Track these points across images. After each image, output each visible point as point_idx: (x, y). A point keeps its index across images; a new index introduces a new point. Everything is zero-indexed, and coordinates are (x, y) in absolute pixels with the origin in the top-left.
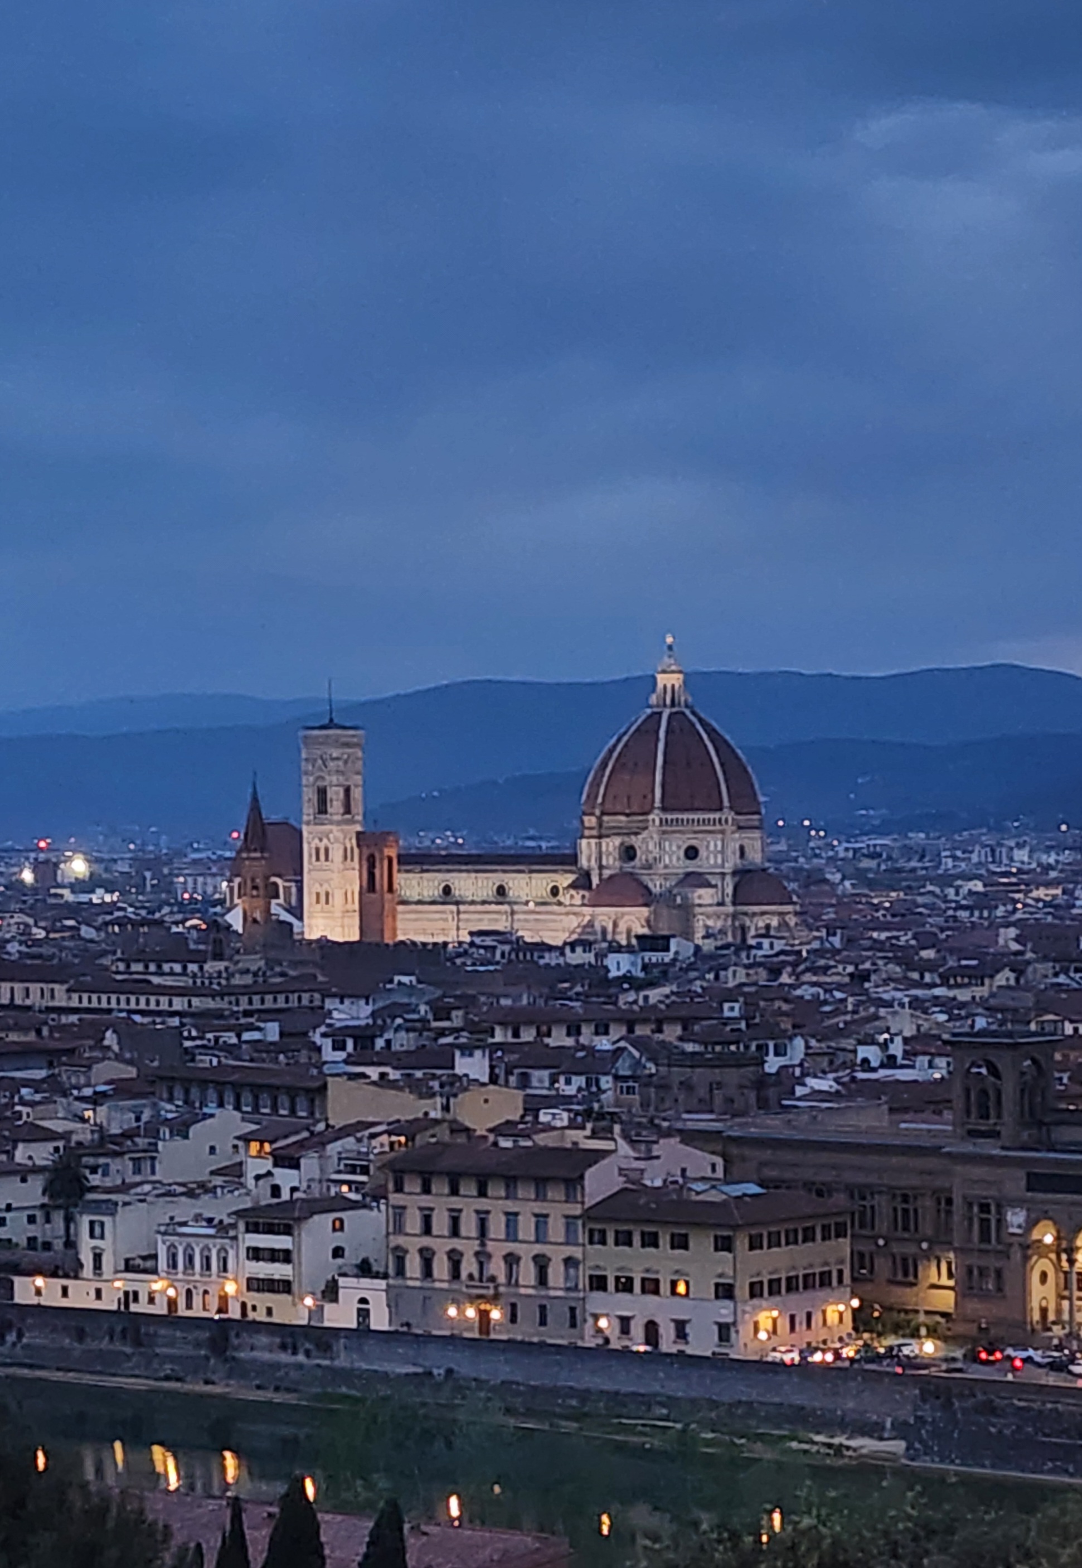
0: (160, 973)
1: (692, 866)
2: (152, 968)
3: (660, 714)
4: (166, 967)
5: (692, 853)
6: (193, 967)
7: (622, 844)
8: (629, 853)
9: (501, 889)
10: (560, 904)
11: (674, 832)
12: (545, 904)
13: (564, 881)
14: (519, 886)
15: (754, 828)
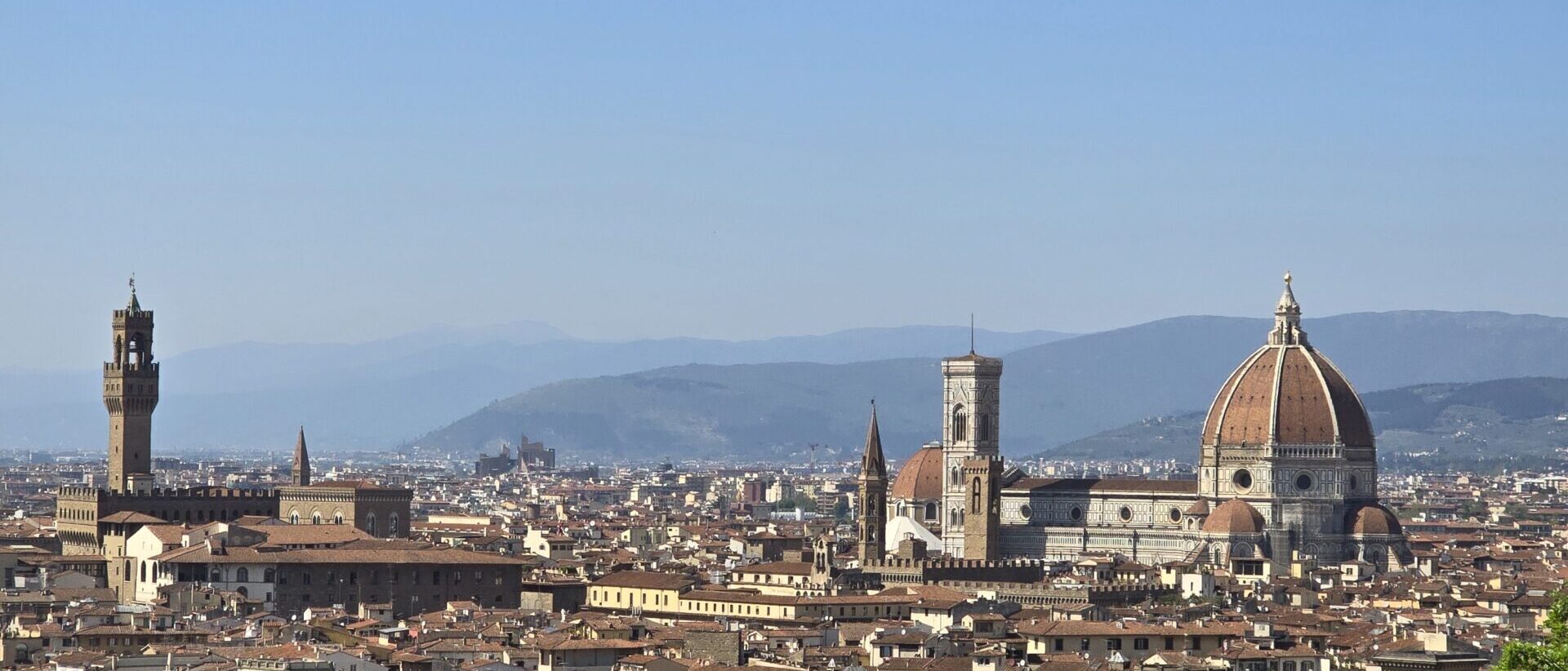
0: (769, 583)
2: (763, 578)
4: (775, 578)
5: (1304, 482)
7: (1238, 471)
8: (1243, 479)
9: (1125, 513)
10: (1180, 528)
11: (1287, 462)
12: (1166, 528)
13: (1184, 506)
14: (1142, 511)
15: (1365, 460)
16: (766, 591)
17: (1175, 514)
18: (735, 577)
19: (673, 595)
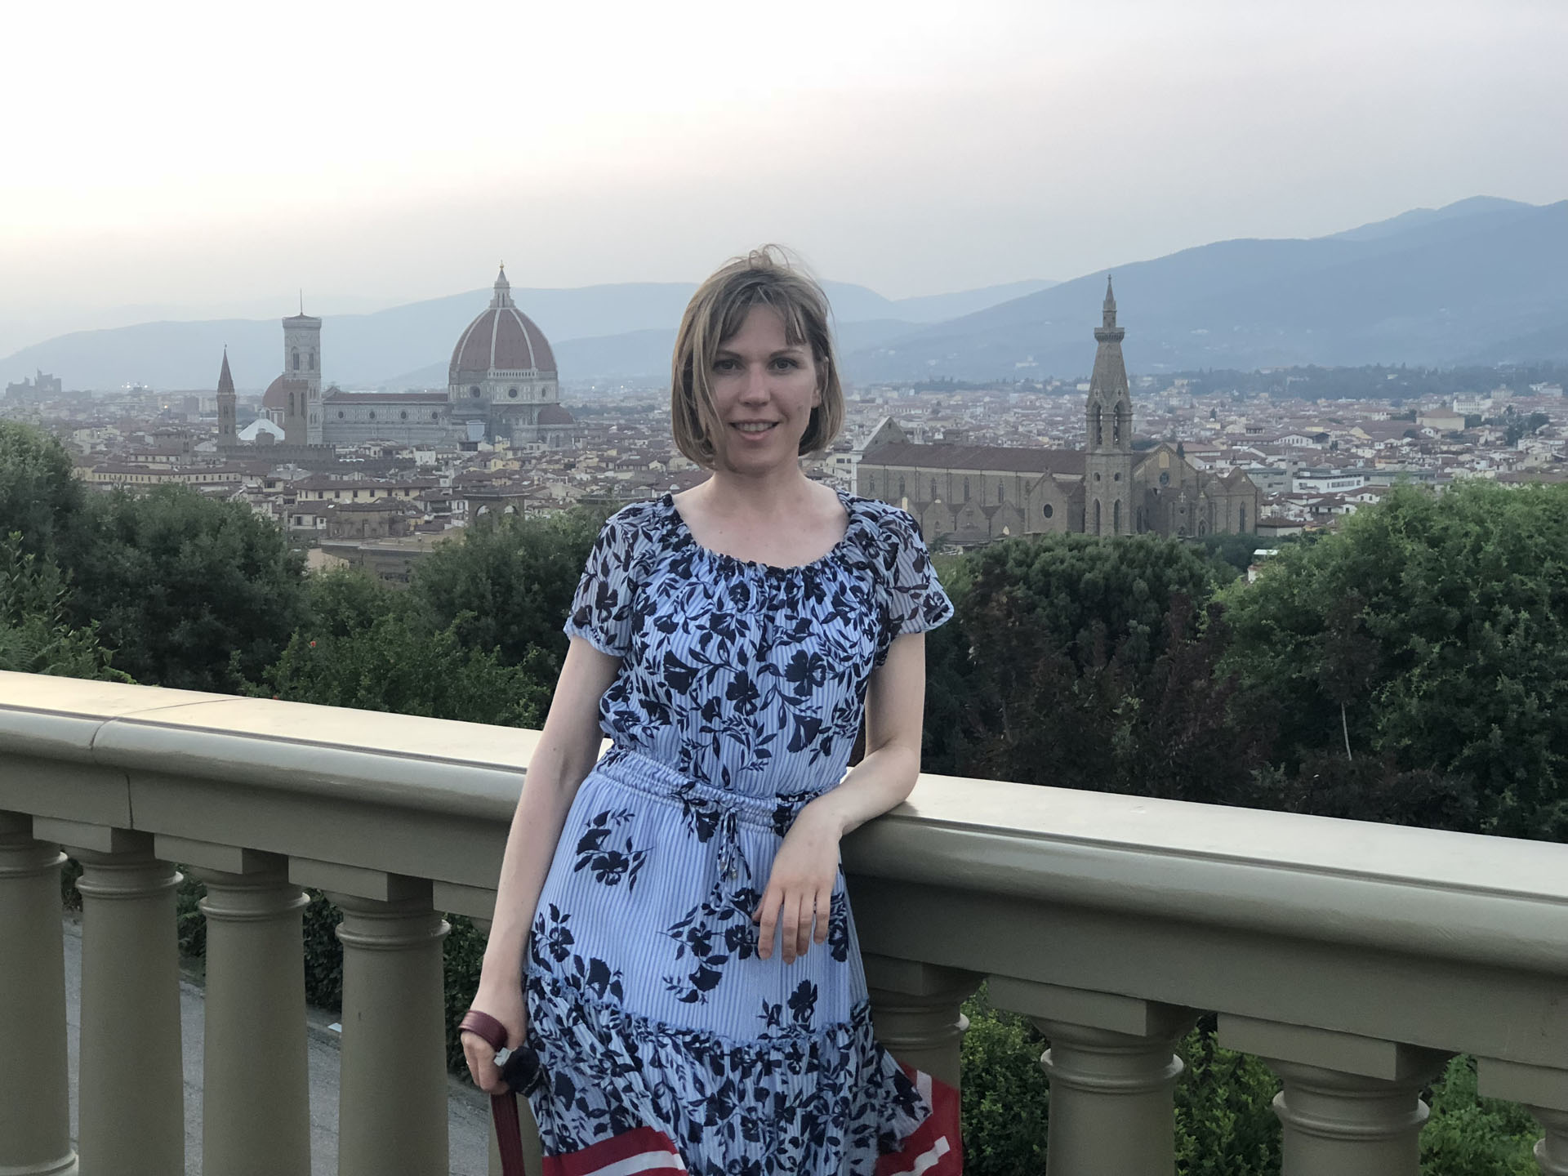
0: (154, 462)
1: (513, 401)
2: (150, 459)
3: (495, 311)
4: (158, 459)
5: (513, 393)
6: (172, 459)
7: (472, 388)
8: (476, 392)
9: (404, 415)
10: (437, 423)
11: (502, 380)
12: (429, 423)
13: (440, 410)
14: (414, 413)
15: (550, 379)
16: (152, 466)
17: (435, 415)
18: (133, 458)
19: (89, 471)
